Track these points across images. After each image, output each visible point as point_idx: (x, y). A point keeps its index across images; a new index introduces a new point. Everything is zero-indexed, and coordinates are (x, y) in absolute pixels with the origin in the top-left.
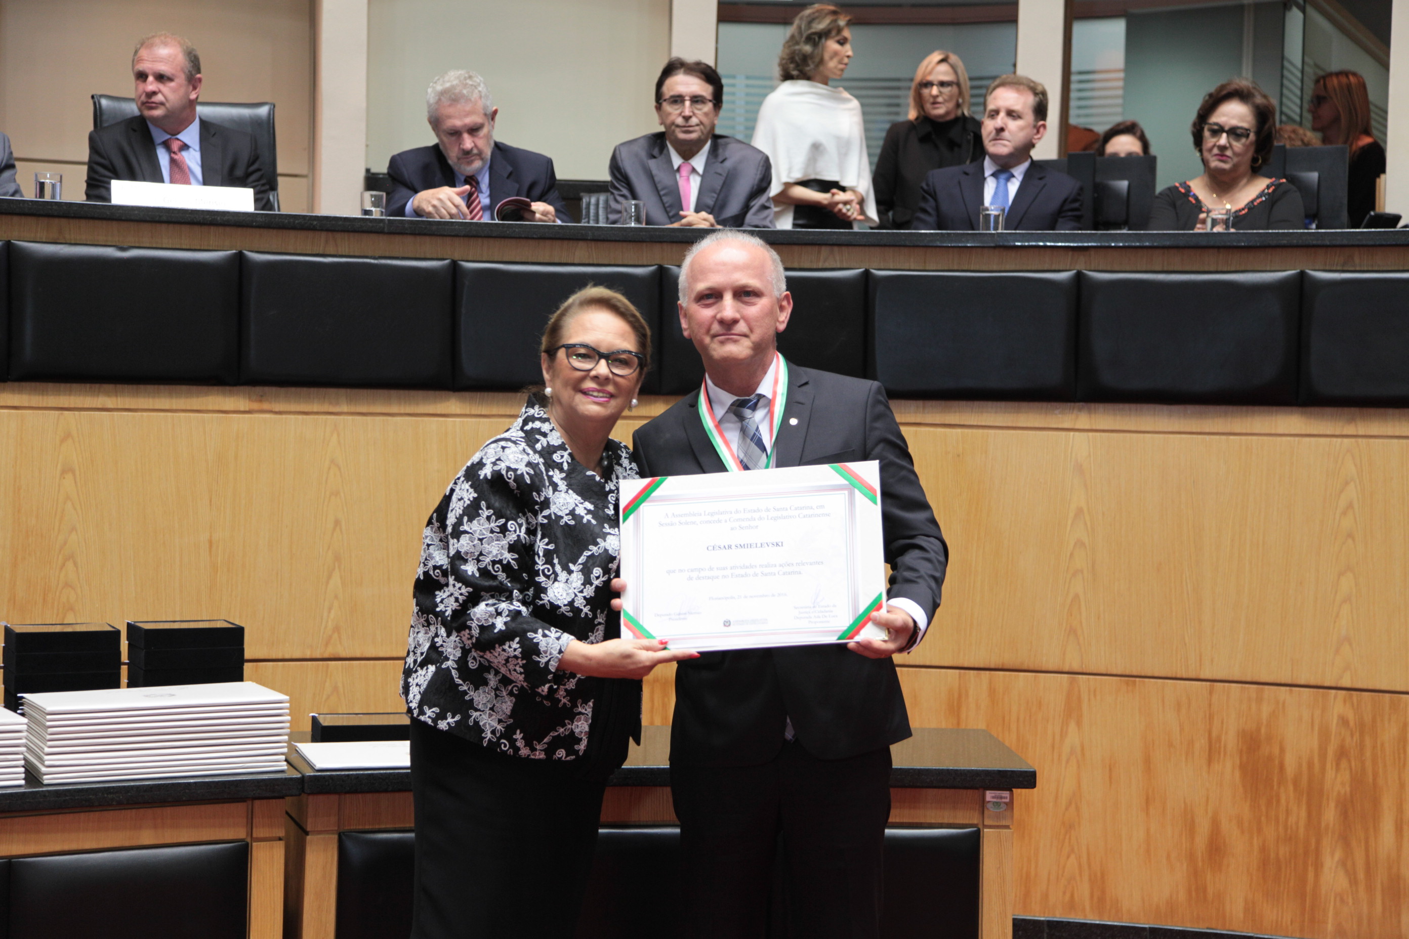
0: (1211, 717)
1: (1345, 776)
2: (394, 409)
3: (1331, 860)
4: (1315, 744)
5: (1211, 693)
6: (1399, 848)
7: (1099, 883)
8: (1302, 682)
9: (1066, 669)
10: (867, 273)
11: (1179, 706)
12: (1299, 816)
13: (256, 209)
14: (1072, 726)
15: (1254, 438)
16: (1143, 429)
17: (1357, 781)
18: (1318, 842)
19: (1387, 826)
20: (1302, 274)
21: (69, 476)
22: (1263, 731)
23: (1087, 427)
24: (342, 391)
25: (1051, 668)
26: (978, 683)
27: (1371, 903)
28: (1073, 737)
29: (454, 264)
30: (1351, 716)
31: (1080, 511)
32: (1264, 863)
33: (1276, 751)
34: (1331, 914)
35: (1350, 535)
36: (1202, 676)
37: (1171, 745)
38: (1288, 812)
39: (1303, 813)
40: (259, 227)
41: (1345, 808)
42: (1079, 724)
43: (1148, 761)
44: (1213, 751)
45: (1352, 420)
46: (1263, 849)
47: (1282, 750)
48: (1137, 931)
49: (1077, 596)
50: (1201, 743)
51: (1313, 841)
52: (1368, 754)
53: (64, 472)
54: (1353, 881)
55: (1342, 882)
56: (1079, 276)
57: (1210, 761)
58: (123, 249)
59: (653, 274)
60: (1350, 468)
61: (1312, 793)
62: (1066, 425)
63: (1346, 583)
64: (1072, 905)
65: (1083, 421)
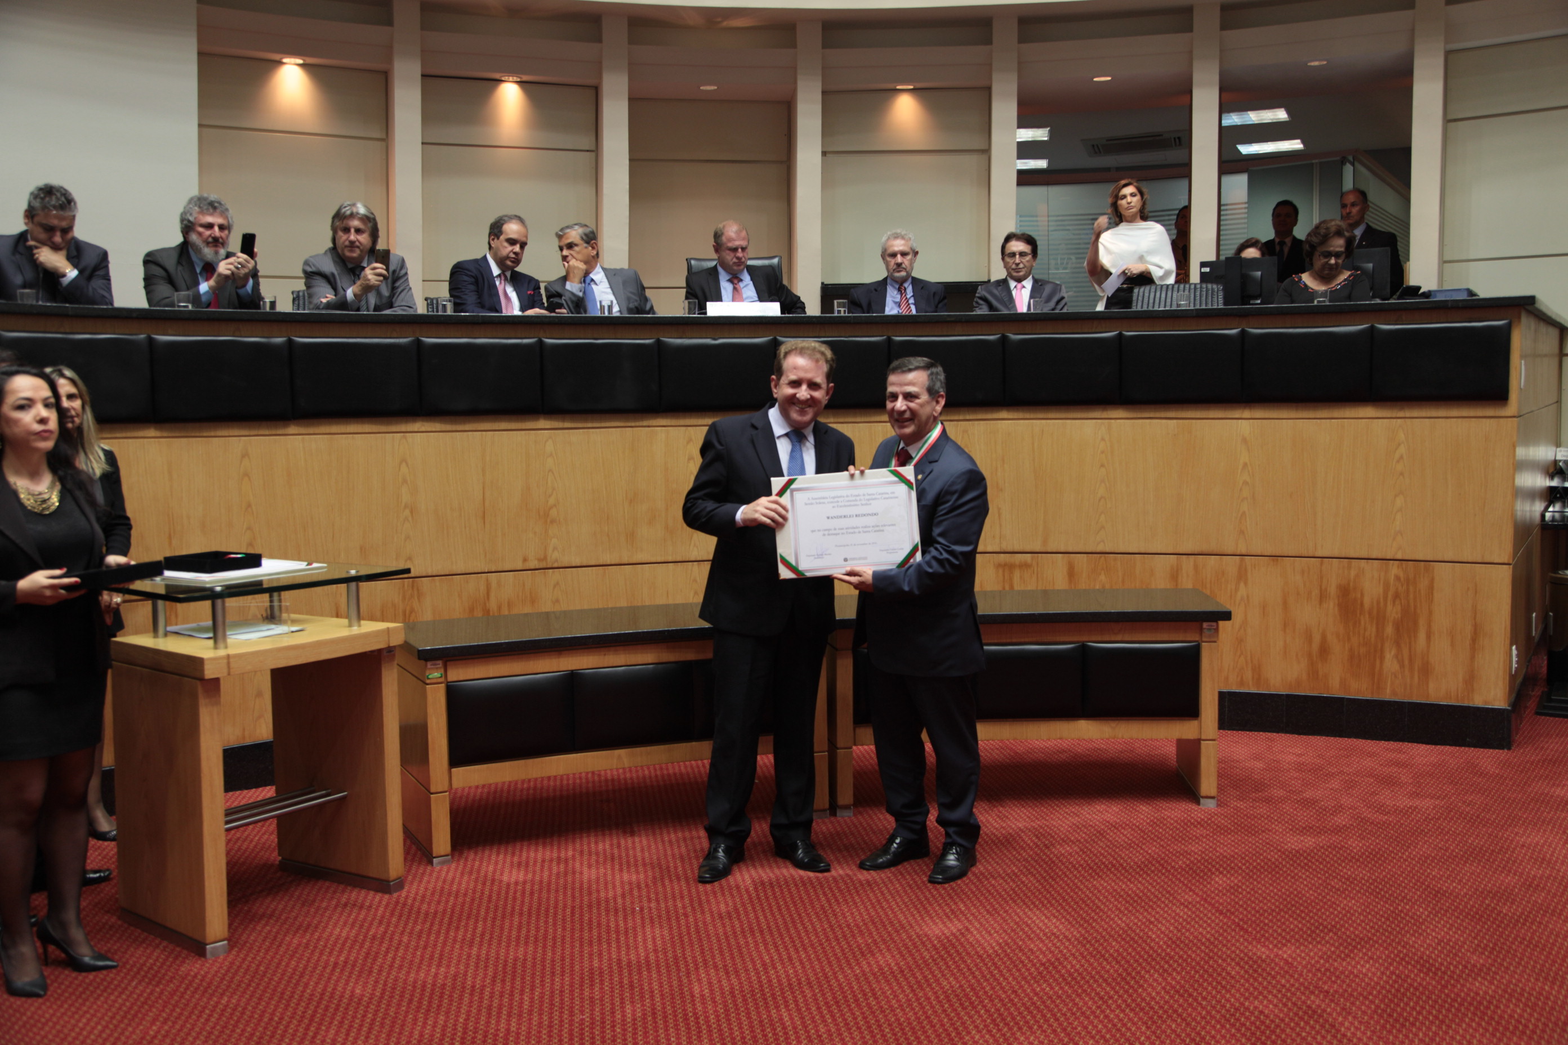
0: (1322, 578)
1: (1398, 609)
2: (858, 419)
3: (1389, 655)
4: (1381, 590)
5: (1322, 564)
6: (1428, 647)
7: (1257, 670)
8: (1374, 557)
9: (1238, 553)
10: (1120, 335)
11: (1303, 572)
12: (1371, 631)
13: (782, 312)
14: (1242, 585)
15: (1346, 421)
16: (1281, 416)
17: (1405, 611)
18: (1382, 645)
19: (1422, 635)
20: (1372, 327)
21: (692, 462)
22: (1351, 584)
23: (1250, 417)
25: (1229, 552)
26: (1188, 563)
27: (1412, 678)
28: (1242, 591)
29: (889, 339)
30: (1401, 575)
31: (1245, 465)
32: (1351, 658)
33: (1359, 596)
34: (1390, 684)
35: (1402, 474)
36: (1317, 555)
37: (1298, 594)
38: (1365, 630)
39: (1374, 629)
40: (785, 324)
41: (1398, 626)
42: (1246, 584)
43: (1285, 604)
44: (1323, 597)
45: (1402, 409)
46: (1351, 650)
47: (1362, 595)
48: (1279, 696)
49: (1244, 513)
50: (1316, 592)
51: (1379, 645)
52: (1411, 596)
53: (689, 459)
54: (1402, 666)
55: (1396, 667)
56: (1243, 332)
57: (1321, 601)
58: (715, 339)
59: (999, 339)
60: (1401, 436)
61: (1379, 618)
62: (1237, 416)
63: (1399, 501)
64: (1242, 683)
65: (1247, 413)
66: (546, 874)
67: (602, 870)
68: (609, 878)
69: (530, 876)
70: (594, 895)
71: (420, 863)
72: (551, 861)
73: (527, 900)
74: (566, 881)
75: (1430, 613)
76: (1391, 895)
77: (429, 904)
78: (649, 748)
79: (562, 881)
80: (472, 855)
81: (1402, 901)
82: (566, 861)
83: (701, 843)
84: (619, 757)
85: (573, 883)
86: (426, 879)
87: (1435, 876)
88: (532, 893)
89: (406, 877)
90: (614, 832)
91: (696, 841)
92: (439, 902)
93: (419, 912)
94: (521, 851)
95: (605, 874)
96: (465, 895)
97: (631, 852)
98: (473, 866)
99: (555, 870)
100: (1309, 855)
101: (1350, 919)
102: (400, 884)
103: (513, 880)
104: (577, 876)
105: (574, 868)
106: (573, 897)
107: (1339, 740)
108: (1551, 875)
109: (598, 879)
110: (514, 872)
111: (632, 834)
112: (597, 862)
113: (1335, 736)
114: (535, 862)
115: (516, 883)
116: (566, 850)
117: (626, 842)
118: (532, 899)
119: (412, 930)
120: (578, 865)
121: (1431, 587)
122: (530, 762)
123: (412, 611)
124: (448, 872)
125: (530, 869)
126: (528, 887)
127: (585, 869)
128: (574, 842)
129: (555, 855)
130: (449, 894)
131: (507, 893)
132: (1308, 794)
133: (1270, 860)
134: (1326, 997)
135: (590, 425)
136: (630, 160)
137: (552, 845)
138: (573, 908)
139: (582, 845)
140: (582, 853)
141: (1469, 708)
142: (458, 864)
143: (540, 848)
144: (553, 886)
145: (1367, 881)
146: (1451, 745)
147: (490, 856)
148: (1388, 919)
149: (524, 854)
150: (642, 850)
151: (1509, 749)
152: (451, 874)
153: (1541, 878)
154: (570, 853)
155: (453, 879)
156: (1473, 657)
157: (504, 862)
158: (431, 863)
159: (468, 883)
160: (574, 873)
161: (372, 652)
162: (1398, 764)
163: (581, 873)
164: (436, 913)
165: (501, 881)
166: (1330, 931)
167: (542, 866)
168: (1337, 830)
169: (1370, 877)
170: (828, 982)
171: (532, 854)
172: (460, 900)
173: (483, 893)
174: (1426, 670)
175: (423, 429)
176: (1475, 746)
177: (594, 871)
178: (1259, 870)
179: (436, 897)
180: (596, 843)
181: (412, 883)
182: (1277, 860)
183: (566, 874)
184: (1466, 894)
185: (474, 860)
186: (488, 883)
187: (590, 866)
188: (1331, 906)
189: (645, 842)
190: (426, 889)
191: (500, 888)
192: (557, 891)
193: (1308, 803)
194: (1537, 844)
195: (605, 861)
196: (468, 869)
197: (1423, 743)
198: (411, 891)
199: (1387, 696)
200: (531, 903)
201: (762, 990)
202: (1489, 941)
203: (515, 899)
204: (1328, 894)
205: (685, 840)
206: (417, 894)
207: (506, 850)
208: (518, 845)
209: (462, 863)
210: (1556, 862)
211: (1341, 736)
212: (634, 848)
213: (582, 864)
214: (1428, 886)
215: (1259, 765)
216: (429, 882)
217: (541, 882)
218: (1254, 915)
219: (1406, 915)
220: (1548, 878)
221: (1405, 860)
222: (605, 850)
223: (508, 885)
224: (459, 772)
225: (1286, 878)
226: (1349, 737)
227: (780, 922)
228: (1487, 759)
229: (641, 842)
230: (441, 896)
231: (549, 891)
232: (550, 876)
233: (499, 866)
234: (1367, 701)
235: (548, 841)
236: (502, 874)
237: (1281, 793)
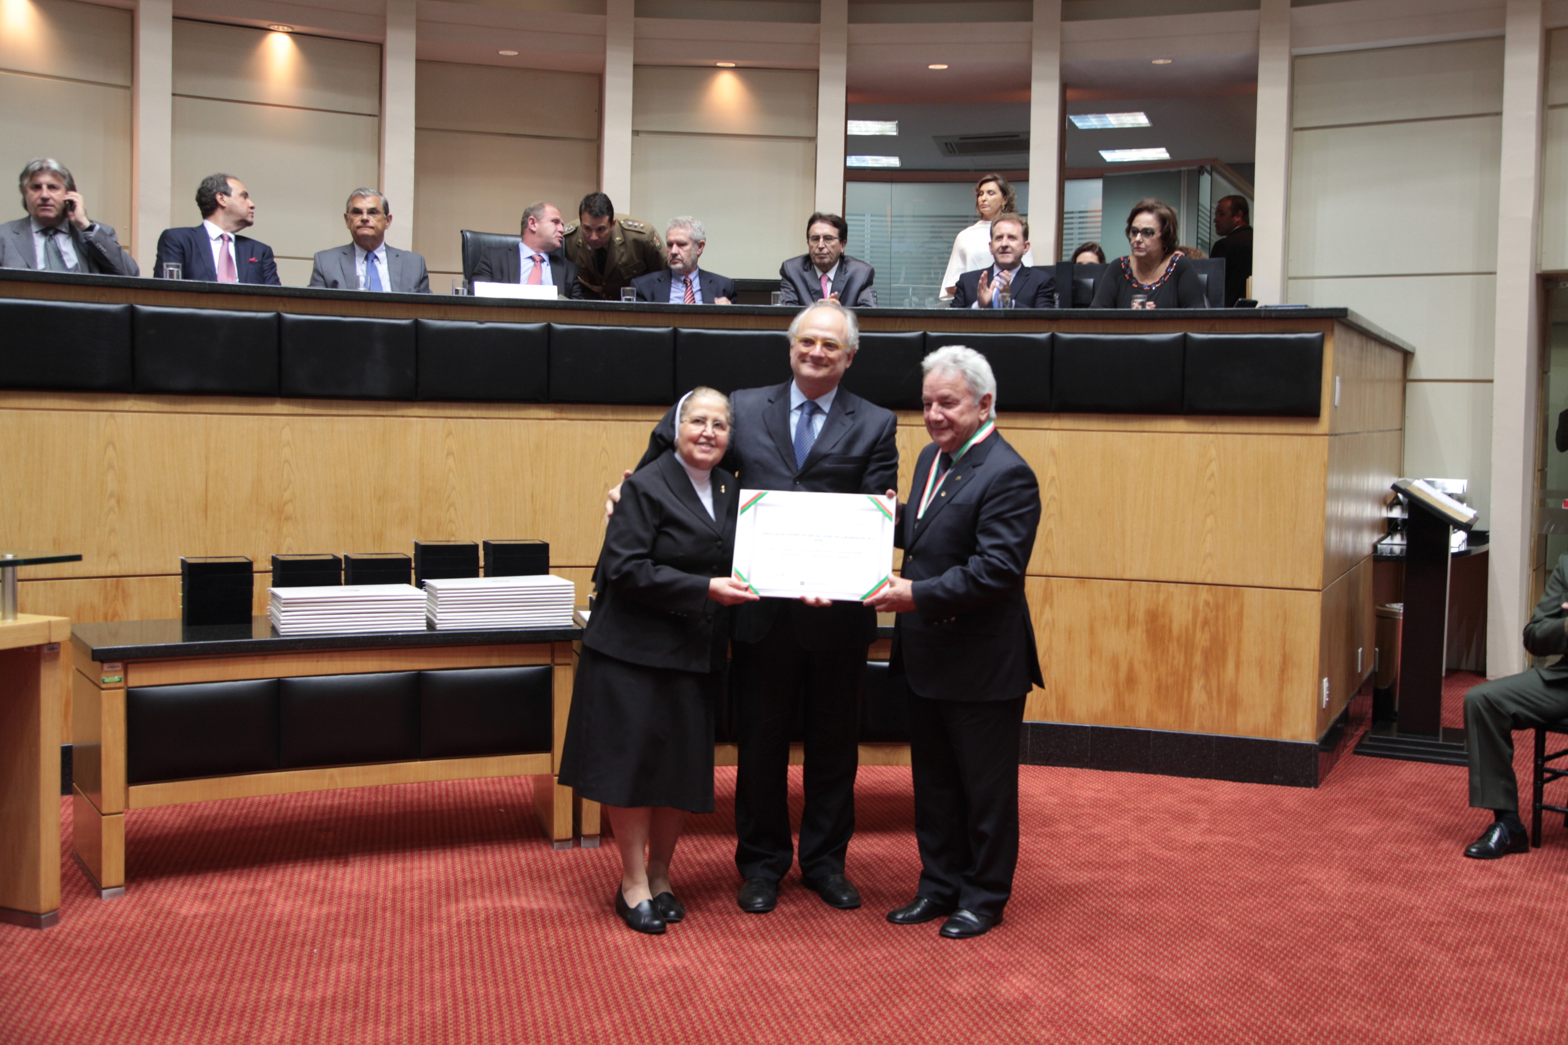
0: (1130, 602)
1: (1207, 635)
2: (640, 417)
3: (1198, 685)
4: (1190, 616)
5: (1130, 587)
6: (1237, 678)
7: (1062, 700)
8: (1184, 581)
9: (1044, 573)
10: (925, 335)
11: (1110, 595)
12: (1179, 659)
14: (1047, 608)
15: (1157, 434)
16: (1092, 428)
17: (1214, 639)
18: (1191, 675)
19: (1231, 665)
20: (1185, 336)
21: (451, 457)
22: (1160, 610)
23: (1058, 427)
24: (609, 407)
25: (1035, 573)
27: (1220, 710)
28: (1048, 614)
29: (675, 331)
30: (1211, 600)
31: (1053, 479)
32: (1159, 688)
33: (1167, 622)
34: (1197, 717)
35: (1213, 493)
36: (1125, 577)
37: (1105, 618)
38: (1173, 658)
39: (1182, 658)
40: (561, 309)
41: (1207, 655)
42: (1051, 606)
43: (1092, 629)
44: (1130, 623)
45: (1215, 421)
46: (1158, 680)
47: (1171, 621)
48: (1084, 729)
49: (1050, 531)
50: (1123, 617)
51: (1188, 674)
52: (1220, 623)
53: (448, 455)
54: (1210, 697)
55: (1204, 698)
56: (1053, 336)
57: (1128, 627)
58: (481, 323)
60: (1213, 452)
61: (1188, 646)
62: (1045, 426)
63: (1210, 521)
64: (1045, 714)
65: (1056, 423)
66: (234, 905)
67: (300, 902)
68: (306, 910)
69: (214, 908)
70: (283, 928)
71: (87, 895)
72: (244, 892)
73: (202, 934)
74: (254, 914)
75: (1240, 641)
76: (1155, 931)
77: (84, 939)
78: (366, 767)
79: (249, 914)
80: (152, 886)
81: (1165, 936)
82: (261, 892)
83: (420, 874)
84: (332, 776)
85: (263, 915)
86: (88, 912)
87: (1205, 912)
88: (210, 927)
89: (65, 912)
90: (325, 862)
91: (416, 872)
92: (96, 938)
93: (69, 948)
94: (211, 882)
95: (302, 907)
96: (131, 929)
97: (338, 883)
98: (149, 899)
99: (245, 901)
100: (1080, 889)
101: (1106, 953)
102: (54, 918)
103: (192, 913)
104: (269, 908)
105: (267, 899)
106: (258, 930)
107: (1144, 776)
108: (1324, 911)
109: (292, 912)
110: (197, 904)
111: (346, 864)
112: (297, 893)
113: (1141, 772)
114: (225, 893)
115: (195, 916)
116: (264, 881)
117: (336, 872)
118: (208, 932)
119: (56, 967)
120: (273, 897)
121: (1240, 614)
122: (226, 780)
123: (115, 614)
124: (117, 905)
125: (217, 901)
126: (208, 920)
127: (281, 901)
128: (275, 873)
129: (250, 886)
130: (112, 929)
131: (181, 927)
132: (1095, 831)
133: (1037, 895)
134: (1057, 1031)
135: (334, 412)
136: (417, 129)
137: (249, 876)
138: (254, 941)
139: (284, 876)
140: (281, 884)
141: (1276, 743)
142: (132, 896)
143: (235, 879)
144: (238, 919)
145: (1134, 916)
146: (1258, 782)
147: (172, 888)
148: (1145, 954)
149: (214, 886)
150: (352, 882)
151: (1316, 787)
152: (120, 908)
153: (1314, 914)
154: (268, 884)
155: (122, 912)
156: (1281, 689)
157: (188, 894)
158: (99, 895)
159: (138, 916)
160: (266, 905)
161: (30, 648)
162: (1199, 801)
163: (274, 906)
164: (90, 948)
165: (178, 914)
166: (1081, 965)
167: (231, 898)
168: (1116, 866)
169: (1138, 913)
170: (523, 1017)
171: (223, 886)
172: (123, 934)
173: (152, 927)
174: (1234, 702)
175: (135, 408)
176: (1282, 784)
177: (290, 903)
178: (1024, 905)
179: (96, 931)
180: (301, 874)
181: (70, 917)
182: (1045, 895)
183: (257, 905)
184: (1233, 929)
185: (153, 892)
186: (162, 917)
187: (286, 898)
188: (1089, 941)
189: (357, 873)
190: (86, 923)
191: (175, 920)
192: (241, 924)
193: (1092, 839)
194: (1319, 881)
195: (306, 893)
196: (142, 902)
197: (1230, 780)
198: (71, 924)
199: (1194, 729)
200: (206, 938)
201: (445, 1026)
202: (1242, 976)
203: (188, 932)
204: (1090, 929)
205: (404, 870)
206: (73, 929)
207: (194, 881)
208: (209, 876)
209: (137, 896)
210: (1333, 898)
211: (1147, 772)
212: (343, 879)
213: (278, 896)
214: (1196, 922)
215: (1054, 800)
216: (91, 916)
217: (225, 915)
218: (1006, 950)
219: (1165, 950)
220: (1321, 914)
221: (1180, 896)
222: (309, 882)
223: (185, 918)
224: (139, 791)
225: (1050, 913)
226: (1155, 773)
227: (487, 956)
228: (1291, 796)
229: (353, 872)
230: (101, 930)
231: (231, 924)
232: (237, 908)
233: (181, 898)
234: (1174, 734)
235: (246, 871)
236: (181, 907)
237: (1069, 828)
